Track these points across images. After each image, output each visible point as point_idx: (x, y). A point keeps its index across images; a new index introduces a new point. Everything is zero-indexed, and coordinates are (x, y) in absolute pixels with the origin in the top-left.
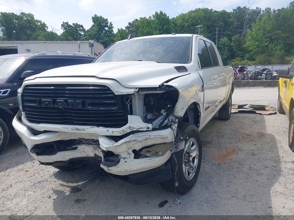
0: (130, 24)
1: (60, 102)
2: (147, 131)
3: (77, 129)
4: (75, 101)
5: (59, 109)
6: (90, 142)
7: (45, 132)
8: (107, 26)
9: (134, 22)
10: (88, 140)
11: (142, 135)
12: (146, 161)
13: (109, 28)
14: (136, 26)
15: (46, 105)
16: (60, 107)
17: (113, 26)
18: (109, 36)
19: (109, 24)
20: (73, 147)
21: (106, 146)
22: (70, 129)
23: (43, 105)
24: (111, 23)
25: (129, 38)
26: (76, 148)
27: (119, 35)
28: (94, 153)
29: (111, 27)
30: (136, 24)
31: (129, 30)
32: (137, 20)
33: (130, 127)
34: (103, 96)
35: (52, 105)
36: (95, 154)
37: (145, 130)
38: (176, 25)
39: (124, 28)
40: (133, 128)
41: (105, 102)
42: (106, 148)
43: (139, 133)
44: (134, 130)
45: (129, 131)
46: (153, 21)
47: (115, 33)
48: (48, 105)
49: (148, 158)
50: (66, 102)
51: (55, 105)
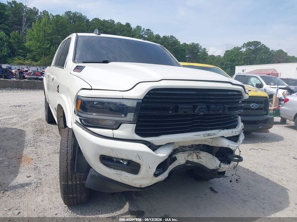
1: (202, 108)
4: (217, 106)
5: (198, 115)
22: (202, 136)
28: (187, 159)
35: (192, 112)
48: (187, 112)
50: (208, 107)
51: (195, 112)
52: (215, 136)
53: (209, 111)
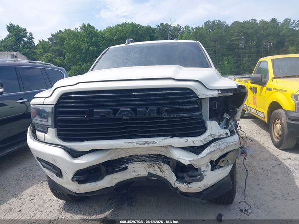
0: (53, 35)
1: (125, 111)
2: (226, 137)
3: (145, 143)
4: (147, 109)
5: (121, 120)
6: (143, 158)
7: (92, 151)
8: (26, 37)
9: (57, 33)
10: (141, 156)
11: (222, 143)
12: (220, 172)
13: (29, 39)
14: (60, 38)
15: (102, 116)
16: (125, 117)
17: (33, 37)
18: (29, 48)
19: (28, 35)
20: (122, 167)
21: (190, 159)
22: (135, 144)
23: (95, 117)
24: (30, 33)
25: (126, 43)
26: (126, 168)
27: (40, 47)
28: (148, 171)
29: (31, 38)
30: (60, 35)
31: (52, 43)
32: (60, 31)
33: (211, 135)
34: (186, 100)
35: (112, 116)
36: (149, 173)
37: (225, 137)
38: (103, 38)
39: (46, 40)
40: (215, 135)
41: (188, 107)
42: (190, 161)
43: (220, 141)
44: (215, 137)
45: (211, 139)
46: (79, 33)
47: (36, 44)
48: (104, 116)
49: (222, 169)
50: (134, 110)
51: (116, 116)
52: (155, 145)
53: (136, 115)
